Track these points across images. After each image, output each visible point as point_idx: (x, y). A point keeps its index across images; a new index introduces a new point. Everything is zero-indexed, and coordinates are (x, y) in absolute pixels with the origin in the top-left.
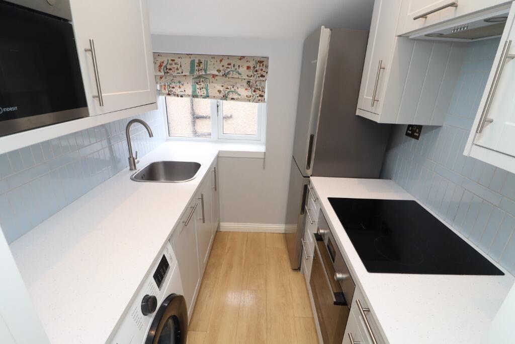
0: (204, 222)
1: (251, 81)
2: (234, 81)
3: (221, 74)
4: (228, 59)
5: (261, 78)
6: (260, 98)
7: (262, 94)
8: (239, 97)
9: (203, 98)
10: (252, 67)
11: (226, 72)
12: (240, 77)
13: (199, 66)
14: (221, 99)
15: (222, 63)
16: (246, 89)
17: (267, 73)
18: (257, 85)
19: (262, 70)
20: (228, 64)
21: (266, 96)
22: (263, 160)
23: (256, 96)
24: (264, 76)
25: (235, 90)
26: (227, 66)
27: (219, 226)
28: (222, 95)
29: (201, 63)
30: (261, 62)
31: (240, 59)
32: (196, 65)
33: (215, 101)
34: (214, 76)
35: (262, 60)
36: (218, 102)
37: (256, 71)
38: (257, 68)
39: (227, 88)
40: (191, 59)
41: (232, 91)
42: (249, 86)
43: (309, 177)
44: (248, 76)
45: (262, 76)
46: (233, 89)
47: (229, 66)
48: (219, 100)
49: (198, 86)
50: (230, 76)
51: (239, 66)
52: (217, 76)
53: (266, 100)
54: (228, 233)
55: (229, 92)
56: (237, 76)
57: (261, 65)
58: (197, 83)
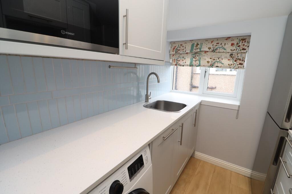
0: (181, 144)
1: (234, 53)
2: (220, 54)
3: (211, 50)
4: (218, 40)
5: (242, 51)
6: (239, 66)
7: (242, 62)
8: (222, 65)
9: (196, 66)
10: (235, 43)
11: (215, 48)
12: (225, 51)
13: (197, 46)
14: (208, 67)
15: (213, 44)
16: (229, 60)
17: (248, 46)
18: (238, 57)
19: (244, 45)
20: (217, 44)
21: (245, 64)
22: (238, 111)
23: (237, 64)
24: (245, 49)
25: (220, 61)
26: (216, 45)
27: (194, 153)
28: (209, 64)
29: (198, 44)
30: (243, 40)
31: (227, 39)
32: (195, 46)
33: (204, 68)
34: (206, 52)
35: (245, 38)
36: (206, 69)
37: (239, 46)
38: (240, 44)
39: (214, 60)
40: (192, 43)
41: (217, 62)
42: (231, 57)
43: (288, 130)
44: (231, 50)
45: (244, 49)
46: (218, 60)
47: (218, 45)
48: (207, 68)
49: (194, 59)
50: (218, 51)
51: (225, 44)
52: (208, 52)
53: (245, 67)
54: (200, 161)
55: (215, 62)
56: (223, 50)
57: (244, 41)
58: (194, 57)
